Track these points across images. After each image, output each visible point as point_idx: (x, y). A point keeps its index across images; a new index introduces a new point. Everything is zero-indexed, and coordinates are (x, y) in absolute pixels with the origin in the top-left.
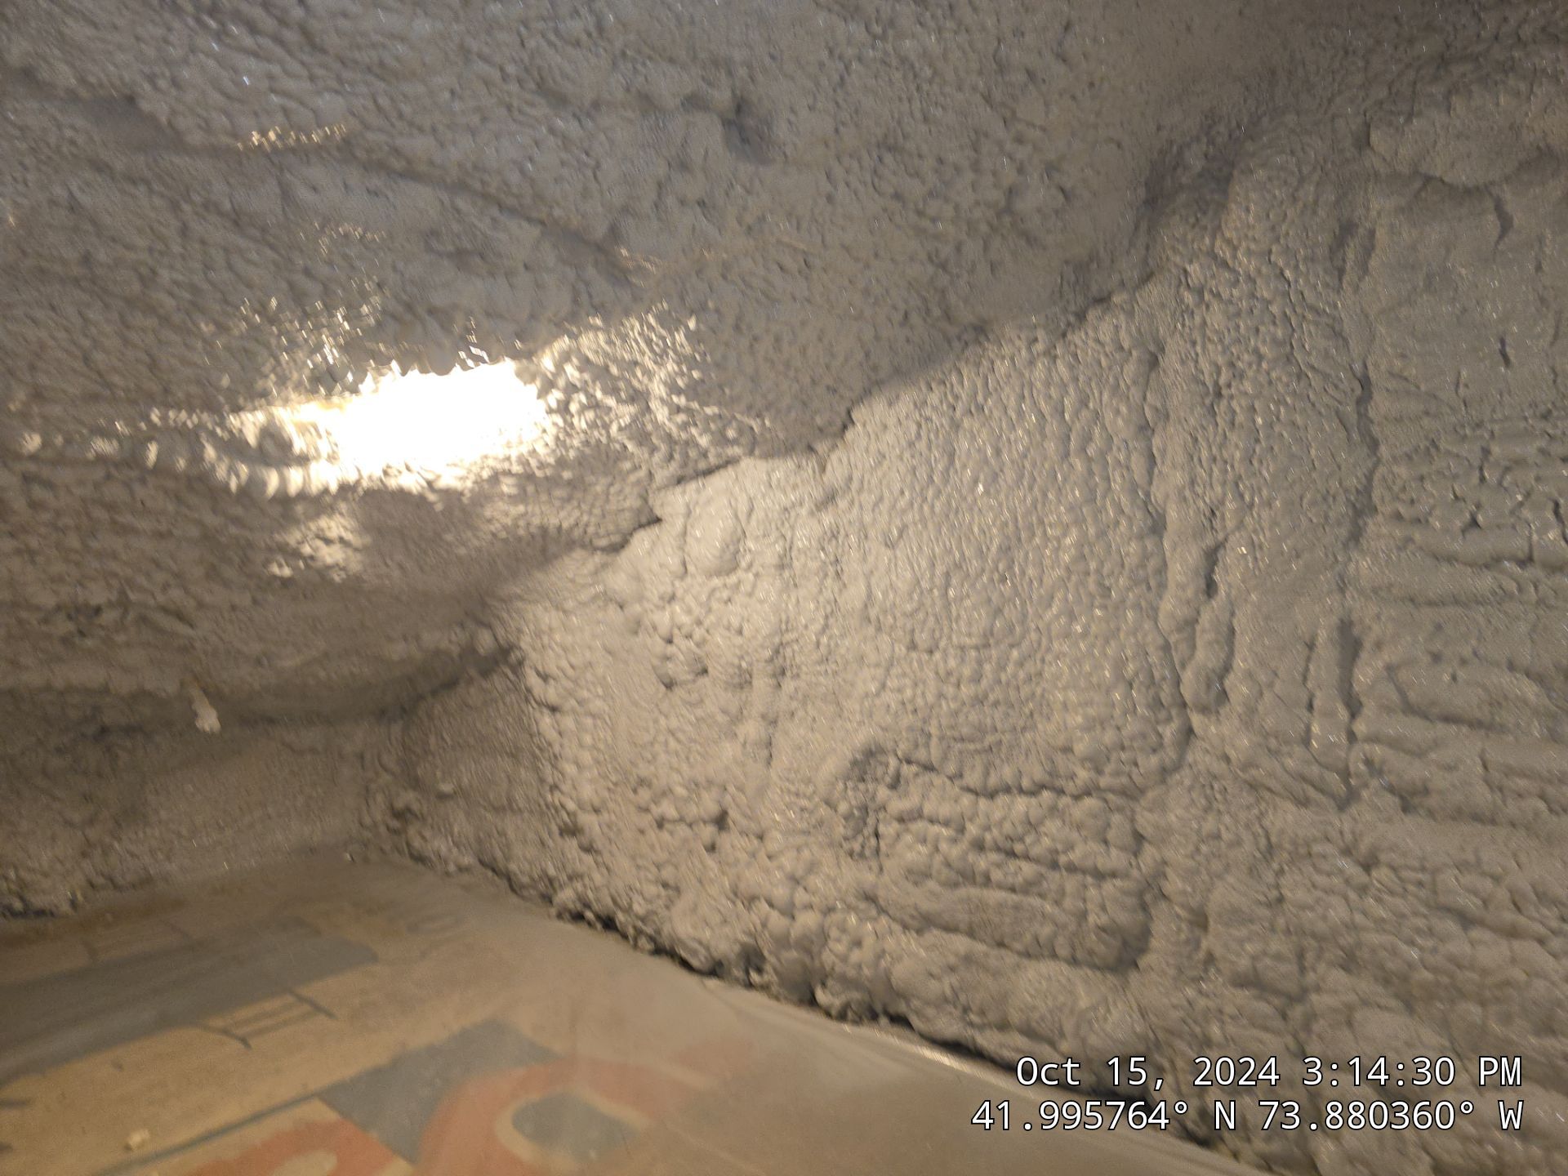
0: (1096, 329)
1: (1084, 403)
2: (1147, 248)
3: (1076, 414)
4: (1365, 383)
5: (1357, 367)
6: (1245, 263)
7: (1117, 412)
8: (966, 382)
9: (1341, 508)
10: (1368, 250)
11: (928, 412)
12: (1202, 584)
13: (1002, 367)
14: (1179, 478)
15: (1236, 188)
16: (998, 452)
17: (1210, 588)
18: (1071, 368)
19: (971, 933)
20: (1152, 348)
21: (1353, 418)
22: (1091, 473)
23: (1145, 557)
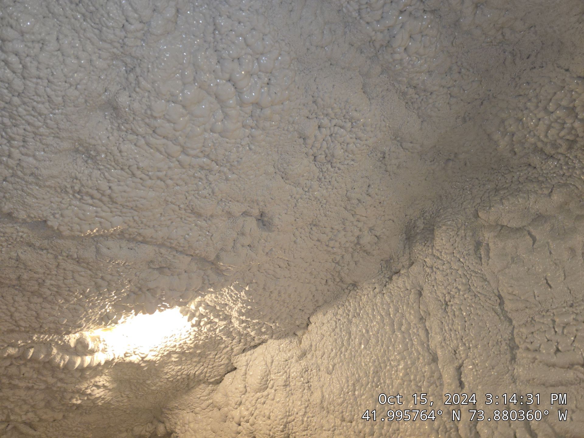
0: (397, 283)
1: (397, 310)
2: (410, 254)
3: (395, 315)
4: (500, 297)
5: (496, 291)
6: (446, 257)
7: (410, 313)
8: (352, 305)
9: (504, 347)
10: (488, 251)
11: (338, 317)
12: (458, 382)
13: (364, 299)
14: (439, 338)
15: (436, 233)
16: (367, 331)
17: (461, 385)
18: (390, 298)
20: (419, 289)
21: (499, 310)
22: (404, 338)
23: (433, 372)
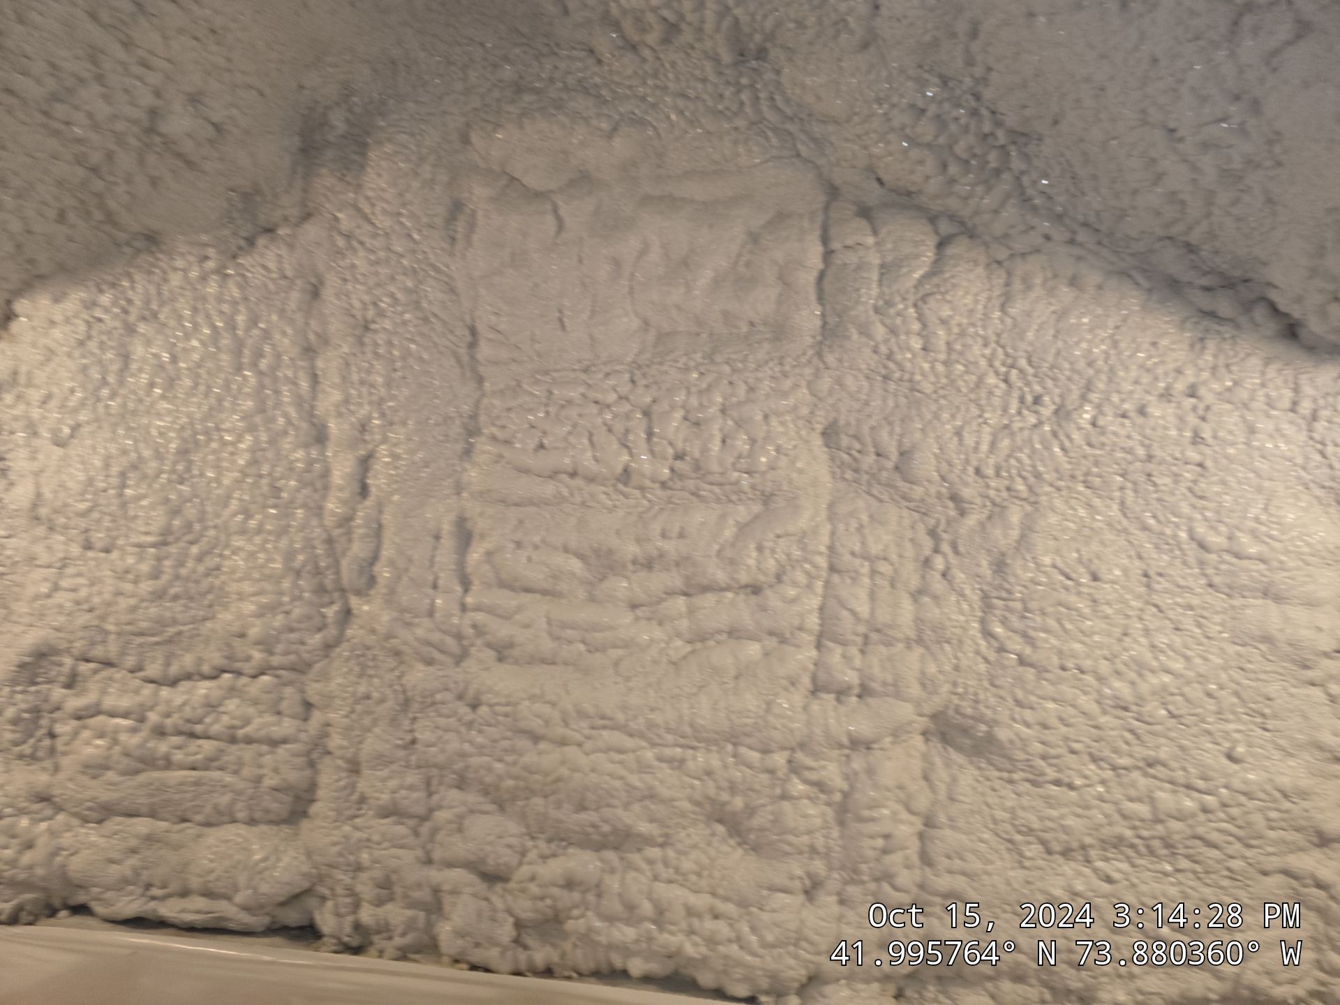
0: (262, 255)
2: (305, 191)
4: (473, 331)
5: (467, 318)
7: (284, 333)
9: (456, 429)
10: (472, 226)
12: (356, 487)
14: (337, 396)
15: (371, 155)
17: (364, 491)
19: (153, 814)
20: (313, 280)
21: (465, 359)
23: (310, 463)
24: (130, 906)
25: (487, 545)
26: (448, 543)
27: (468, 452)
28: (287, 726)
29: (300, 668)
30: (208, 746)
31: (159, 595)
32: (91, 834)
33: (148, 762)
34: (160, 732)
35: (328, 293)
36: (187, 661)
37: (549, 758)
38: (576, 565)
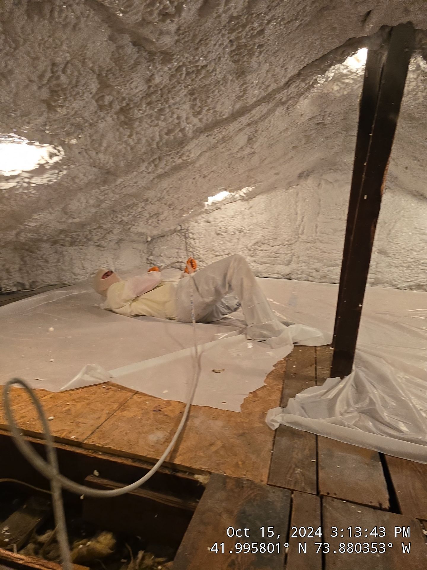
24: (266, 275)
25: (321, 228)
26: (315, 228)
27: (318, 216)
28: (289, 252)
29: (291, 244)
30: (278, 255)
31: (273, 235)
32: (261, 266)
33: (270, 257)
34: (271, 253)
35: (300, 195)
36: (276, 244)
37: (326, 255)
38: (332, 231)
